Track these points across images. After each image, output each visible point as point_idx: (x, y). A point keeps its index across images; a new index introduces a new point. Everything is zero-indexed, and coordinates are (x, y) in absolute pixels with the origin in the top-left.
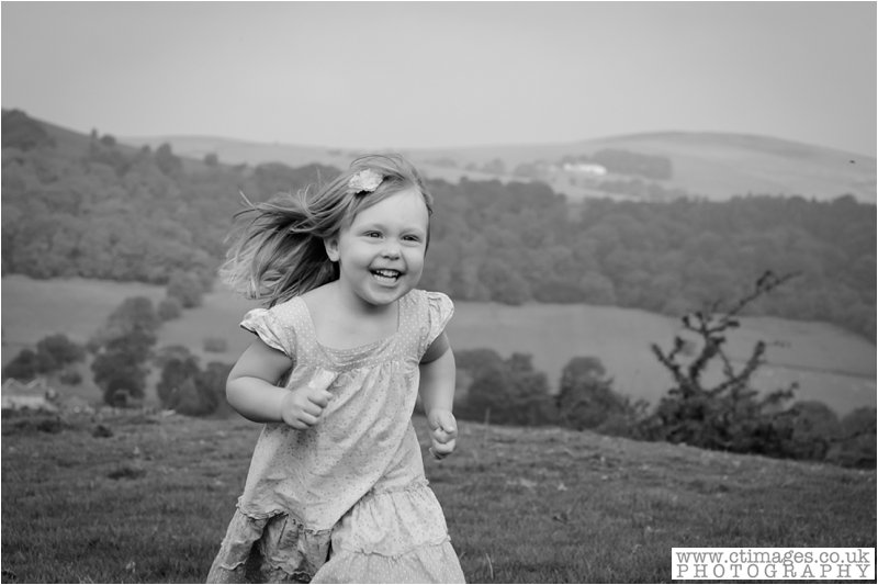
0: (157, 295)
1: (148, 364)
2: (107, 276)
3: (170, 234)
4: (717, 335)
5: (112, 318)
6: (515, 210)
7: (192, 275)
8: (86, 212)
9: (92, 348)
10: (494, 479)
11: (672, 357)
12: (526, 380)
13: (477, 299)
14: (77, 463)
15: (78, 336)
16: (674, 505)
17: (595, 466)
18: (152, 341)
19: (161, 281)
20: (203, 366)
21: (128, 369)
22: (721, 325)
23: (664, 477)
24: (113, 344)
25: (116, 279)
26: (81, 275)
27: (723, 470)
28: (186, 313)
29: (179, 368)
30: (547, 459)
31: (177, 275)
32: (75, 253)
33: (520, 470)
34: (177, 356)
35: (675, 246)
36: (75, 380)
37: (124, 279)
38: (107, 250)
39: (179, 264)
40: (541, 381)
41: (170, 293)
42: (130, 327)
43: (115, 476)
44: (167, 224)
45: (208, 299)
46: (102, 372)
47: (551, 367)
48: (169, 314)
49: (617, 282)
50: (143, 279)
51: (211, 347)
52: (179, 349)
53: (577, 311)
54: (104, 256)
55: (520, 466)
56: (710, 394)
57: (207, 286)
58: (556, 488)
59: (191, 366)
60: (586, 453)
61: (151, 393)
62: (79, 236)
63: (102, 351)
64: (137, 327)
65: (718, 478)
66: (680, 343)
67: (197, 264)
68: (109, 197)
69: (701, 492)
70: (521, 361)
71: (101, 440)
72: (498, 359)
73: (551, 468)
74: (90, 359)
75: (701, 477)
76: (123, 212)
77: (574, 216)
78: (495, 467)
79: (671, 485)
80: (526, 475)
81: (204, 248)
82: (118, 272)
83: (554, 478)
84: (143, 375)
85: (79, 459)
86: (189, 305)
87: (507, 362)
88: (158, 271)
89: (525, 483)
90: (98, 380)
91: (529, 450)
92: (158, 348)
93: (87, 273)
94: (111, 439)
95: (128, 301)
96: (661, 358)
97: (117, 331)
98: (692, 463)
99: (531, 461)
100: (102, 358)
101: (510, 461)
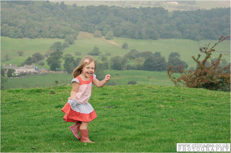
0: (62, 41)
1: (61, 59)
2: (49, 37)
3: (65, 25)
4: (209, 53)
5: (51, 48)
6: (155, 15)
7: (71, 36)
8: (43, 21)
9: (47, 56)
10: (154, 105)
11: (197, 59)
12: (159, 59)
13: (146, 38)
14: (47, 103)
15: (43, 53)
16: (200, 112)
17: (179, 99)
18: (62, 53)
19: (63, 38)
20: (75, 59)
21: (56, 61)
22: (210, 51)
23: (197, 102)
24: (52, 54)
25: (51, 38)
26: (42, 37)
27: (213, 98)
28: (70, 45)
29: (69, 60)
30: (167, 98)
31: (67, 36)
32: (41, 31)
33: (160, 101)
34: (68, 57)
35: (197, 22)
36: (43, 64)
37: (54, 37)
38: (49, 30)
39: (68, 33)
40: (163, 59)
41: (66, 40)
42: (56, 50)
43: (57, 107)
44: (64, 23)
45: (76, 41)
46: (49, 62)
47: (166, 55)
48: (65, 46)
49: (182, 32)
50: (59, 37)
51: (77, 54)
52: (69, 55)
53: (172, 40)
54: (48, 32)
55: (160, 100)
56: (208, 69)
57: (75, 38)
58: (169, 107)
59: (72, 59)
60: (177, 95)
61: (62, 67)
62: (41, 27)
63: (49, 56)
64: (58, 50)
65: (211, 101)
66: (199, 56)
67: (72, 33)
68: (49, 16)
69: (207, 107)
70: (158, 54)
71: (52, 95)
72: (152, 54)
73: (168, 100)
74: (46, 59)
75: (207, 101)
76: (52, 20)
77: (170, 15)
78: (153, 101)
79: (199, 104)
80: (162, 103)
81: (74, 28)
82: (52, 36)
83: (169, 104)
84: (60, 62)
85: (47, 102)
86: (71, 44)
87: (154, 55)
88: (62, 35)
89: (161, 106)
90: (48, 64)
91: (162, 95)
92: (63, 55)
93: (44, 36)
94: (55, 94)
95: (55, 43)
96: (195, 60)
97: (53, 51)
98: (204, 96)
99: (163, 98)
100: (49, 58)
101: (157, 99)
